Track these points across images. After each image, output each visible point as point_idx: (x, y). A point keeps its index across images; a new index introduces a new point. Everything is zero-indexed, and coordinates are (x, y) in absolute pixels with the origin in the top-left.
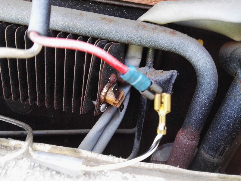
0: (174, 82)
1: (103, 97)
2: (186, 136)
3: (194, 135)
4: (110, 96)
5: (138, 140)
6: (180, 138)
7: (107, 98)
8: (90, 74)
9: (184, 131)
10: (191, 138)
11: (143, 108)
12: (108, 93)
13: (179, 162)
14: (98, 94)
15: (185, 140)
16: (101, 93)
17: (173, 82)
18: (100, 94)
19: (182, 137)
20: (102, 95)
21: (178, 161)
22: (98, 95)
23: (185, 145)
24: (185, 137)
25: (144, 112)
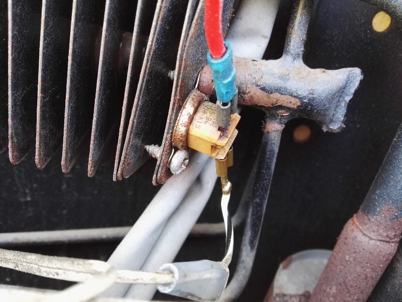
0: (352, 96)
1: (181, 129)
2: (374, 231)
3: (394, 229)
4: (203, 125)
5: (252, 247)
6: (357, 239)
7: (195, 131)
8: (150, 52)
9: (369, 220)
10: (388, 236)
11: (269, 168)
12: (197, 117)
13: (350, 297)
14: (170, 120)
15: (372, 242)
16: (177, 116)
17: (348, 98)
18: (176, 119)
19: (364, 234)
20: (180, 122)
21: (347, 293)
22: (170, 123)
23: (371, 253)
24: (372, 235)
25: (270, 176)
